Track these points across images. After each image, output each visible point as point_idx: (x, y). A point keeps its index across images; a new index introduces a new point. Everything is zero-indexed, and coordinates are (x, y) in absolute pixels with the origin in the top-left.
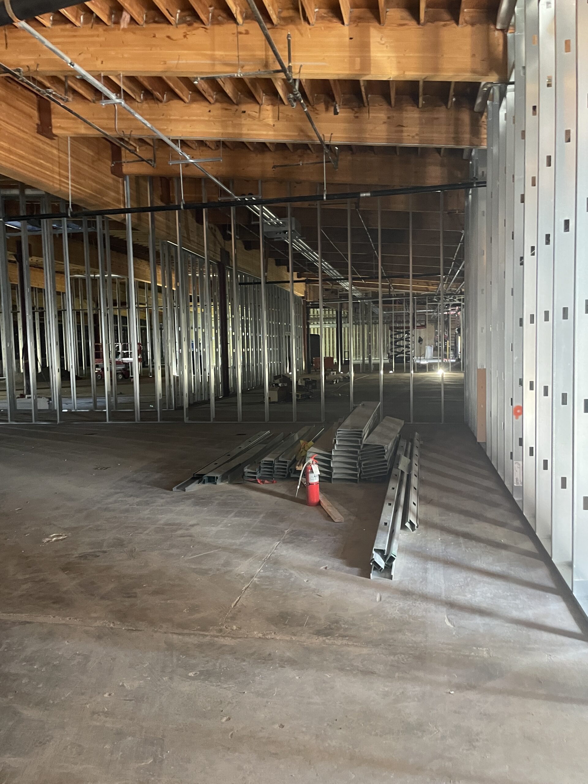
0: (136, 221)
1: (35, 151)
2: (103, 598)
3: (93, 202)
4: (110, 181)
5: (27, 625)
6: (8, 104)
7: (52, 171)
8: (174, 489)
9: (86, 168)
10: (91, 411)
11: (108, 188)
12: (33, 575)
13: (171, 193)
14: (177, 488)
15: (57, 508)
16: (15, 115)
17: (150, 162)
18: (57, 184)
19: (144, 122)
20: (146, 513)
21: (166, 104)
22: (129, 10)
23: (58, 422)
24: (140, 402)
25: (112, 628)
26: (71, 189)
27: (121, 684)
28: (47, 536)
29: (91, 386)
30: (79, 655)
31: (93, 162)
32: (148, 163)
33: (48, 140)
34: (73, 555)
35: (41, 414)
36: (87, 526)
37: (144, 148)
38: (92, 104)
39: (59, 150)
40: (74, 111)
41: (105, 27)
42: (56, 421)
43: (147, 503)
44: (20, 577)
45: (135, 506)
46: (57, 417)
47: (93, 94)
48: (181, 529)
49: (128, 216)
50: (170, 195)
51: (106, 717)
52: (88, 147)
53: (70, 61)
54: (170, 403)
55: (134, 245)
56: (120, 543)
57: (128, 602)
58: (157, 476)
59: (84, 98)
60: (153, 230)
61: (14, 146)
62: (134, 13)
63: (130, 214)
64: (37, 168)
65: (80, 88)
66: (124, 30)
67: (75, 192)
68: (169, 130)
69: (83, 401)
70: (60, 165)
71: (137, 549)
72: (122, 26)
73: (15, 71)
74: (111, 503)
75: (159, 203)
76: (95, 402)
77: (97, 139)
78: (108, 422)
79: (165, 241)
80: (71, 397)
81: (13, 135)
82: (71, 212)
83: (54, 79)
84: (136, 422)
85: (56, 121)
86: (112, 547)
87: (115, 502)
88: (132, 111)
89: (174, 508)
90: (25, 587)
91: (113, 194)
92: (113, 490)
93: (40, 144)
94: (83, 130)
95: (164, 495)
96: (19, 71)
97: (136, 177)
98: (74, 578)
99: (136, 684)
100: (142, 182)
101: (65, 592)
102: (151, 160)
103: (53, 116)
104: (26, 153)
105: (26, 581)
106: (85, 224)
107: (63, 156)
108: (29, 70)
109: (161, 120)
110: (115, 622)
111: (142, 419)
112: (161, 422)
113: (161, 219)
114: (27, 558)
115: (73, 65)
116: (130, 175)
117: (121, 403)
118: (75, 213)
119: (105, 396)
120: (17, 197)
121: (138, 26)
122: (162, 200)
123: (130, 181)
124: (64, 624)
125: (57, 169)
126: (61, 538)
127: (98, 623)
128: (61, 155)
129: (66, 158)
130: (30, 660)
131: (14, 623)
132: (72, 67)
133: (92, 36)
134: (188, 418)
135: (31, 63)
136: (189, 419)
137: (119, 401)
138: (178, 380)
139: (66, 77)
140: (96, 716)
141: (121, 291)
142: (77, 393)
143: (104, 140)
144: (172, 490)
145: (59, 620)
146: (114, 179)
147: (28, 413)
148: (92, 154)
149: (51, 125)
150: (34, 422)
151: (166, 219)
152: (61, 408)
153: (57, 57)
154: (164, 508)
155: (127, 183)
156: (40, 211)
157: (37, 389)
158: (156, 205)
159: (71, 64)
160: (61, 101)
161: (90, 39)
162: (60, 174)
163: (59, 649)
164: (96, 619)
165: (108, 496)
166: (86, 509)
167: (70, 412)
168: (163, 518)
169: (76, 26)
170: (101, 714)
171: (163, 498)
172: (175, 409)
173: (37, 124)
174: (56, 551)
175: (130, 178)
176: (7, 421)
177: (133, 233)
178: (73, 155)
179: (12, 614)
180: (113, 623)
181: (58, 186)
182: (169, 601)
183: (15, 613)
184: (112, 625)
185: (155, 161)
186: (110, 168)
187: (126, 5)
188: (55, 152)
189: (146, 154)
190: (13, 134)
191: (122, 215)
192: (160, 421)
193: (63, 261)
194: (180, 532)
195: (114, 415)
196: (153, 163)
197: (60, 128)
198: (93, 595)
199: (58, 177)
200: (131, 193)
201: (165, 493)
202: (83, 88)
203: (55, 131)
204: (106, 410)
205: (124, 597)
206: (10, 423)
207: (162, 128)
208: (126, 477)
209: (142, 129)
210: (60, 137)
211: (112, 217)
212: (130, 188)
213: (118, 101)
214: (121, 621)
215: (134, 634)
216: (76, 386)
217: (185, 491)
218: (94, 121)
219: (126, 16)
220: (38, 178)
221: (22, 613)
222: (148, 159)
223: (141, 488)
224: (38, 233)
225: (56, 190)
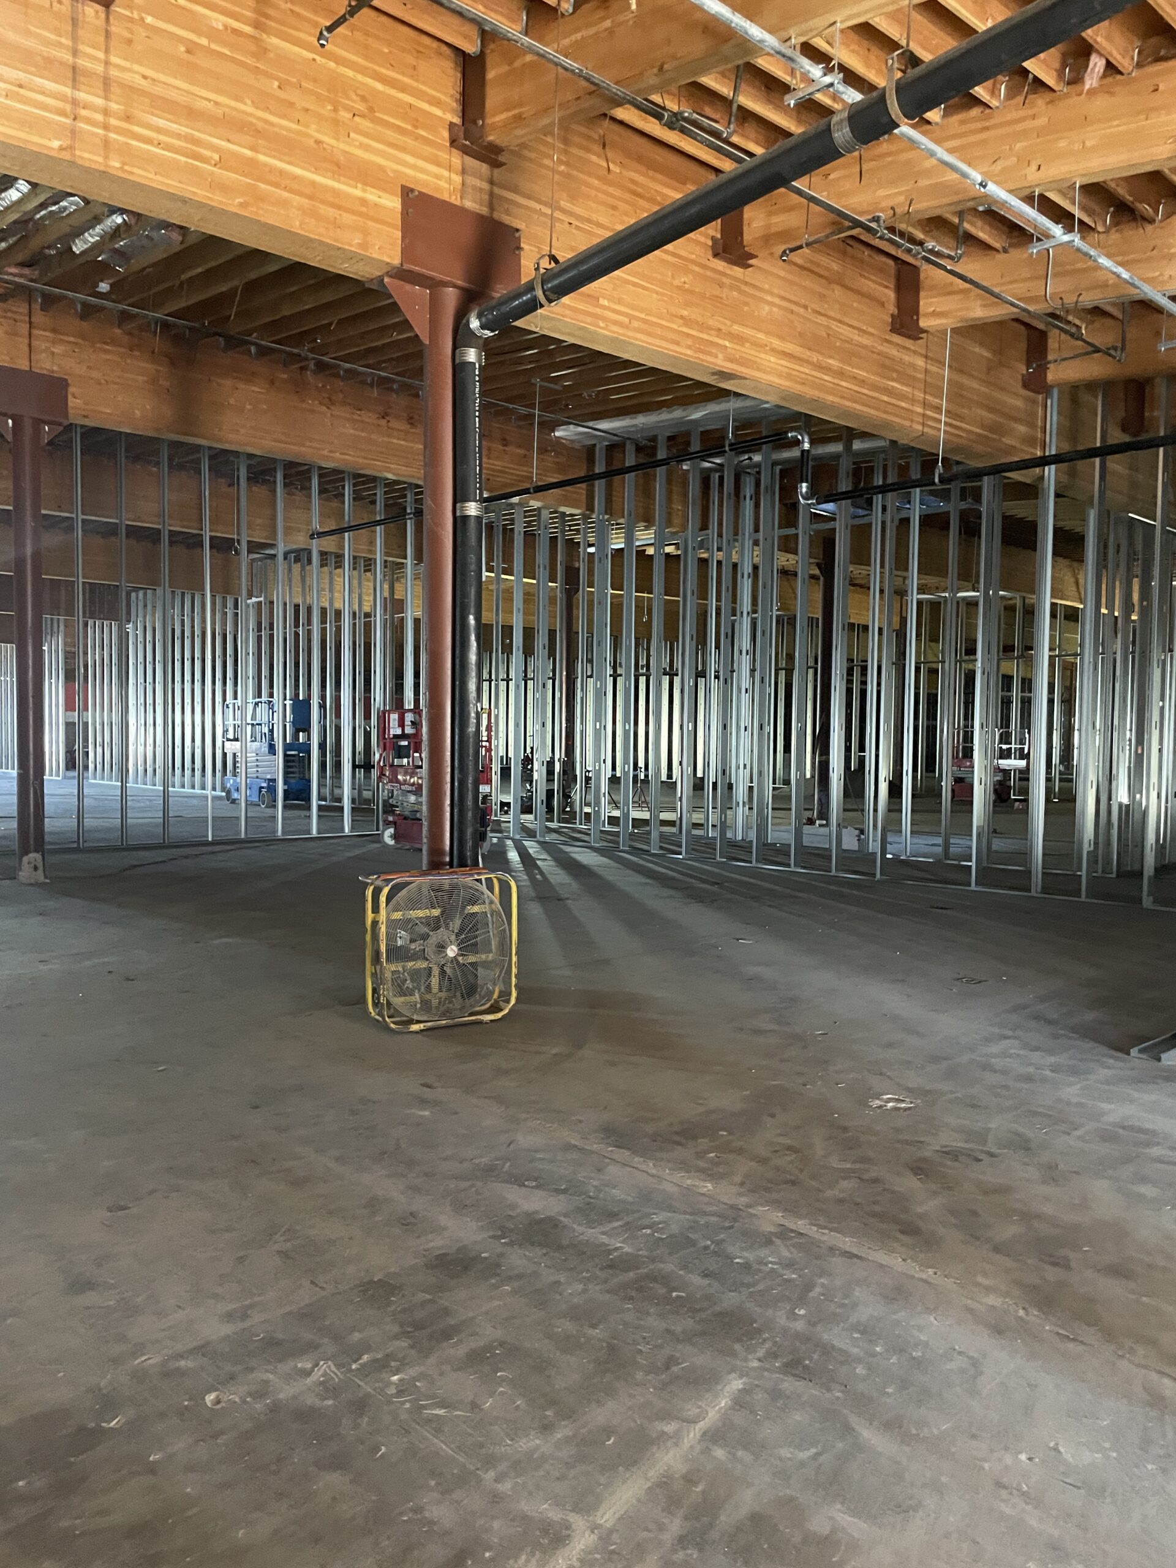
0: (1065, 479)
1: (884, 366)
2: (997, 1249)
3: (979, 448)
4: (1019, 403)
5: (855, 1260)
6: (845, 286)
7: (913, 401)
8: (1134, 1052)
9: (975, 385)
10: (938, 863)
11: (1016, 420)
12: (858, 1166)
13: (1146, 409)
14: (1140, 1051)
15: (890, 1045)
16: (855, 305)
17: (1112, 352)
18: (918, 423)
19: (1115, 270)
20: (1072, 1091)
21: (1163, 224)
22: (1105, 49)
23: (878, 876)
24: (1044, 855)
25: (1021, 1318)
26: (945, 432)
27: (1052, 1444)
28: (877, 1096)
29: (940, 812)
30: (960, 1353)
31: (989, 370)
32: (1110, 355)
33: (909, 343)
34: (929, 1144)
35: (849, 860)
36: (952, 1092)
37: (1097, 325)
38: (1001, 257)
39: (926, 357)
40: (970, 275)
41: (1049, 96)
42: (874, 875)
43: (1074, 1071)
44: (835, 1162)
45: (1048, 1072)
46: (875, 867)
47: (1004, 237)
48: (1158, 1144)
49: (1050, 471)
50: (1143, 413)
51: (1027, 1504)
52: (981, 344)
53: (979, 179)
54: (1108, 861)
55: (1056, 530)
56: (1024, 1145)
57: (1052, 1274)
58: (1090, 1016)
59: (989, 247)
60: (1102, 492)
61: (850, 365)
62: (1115, 53)
63: (1053, 467)
64: (885, 398)
65: (982, 230)
66: (1092, 92)
67: (952, 434)
68: (1166, 277)
69: (922, 841)
70: (927, 388)
71: (1061, 1166)
72: (1087, 86)
73: (870, 221)
74: (996, 1056)
75: (1118, 437)
76: (947, 845)
77: (1000, 324)
78: (973, 887)
79: (1123, 514)
80: (901, 832)
81: (847, 342)
82: (940, 475)
83: (936, 223)
84: (1033, 893)
85: (927, 303)
86: (1005, 1147)
87: (1005, 1054)
88: (1092, 252)
89: (1136, 1095)
90: (845, 1184)
91: (1022, 429)
92: (997, 1030)
93: (894, 352)
94: (979, 311)
95: (1111, 1061)
96: (876, 219)
97: (1073, 387)
98: (935, 1193)
99: (1087, 1457)
100: (1085, 397)
101: (920, 1216)
102: (1115, 348)
103: (922, 294)
104: (867, 372)
105: (846, 1175)
106: (955, 495)
107: (933, 368)
108: (894, 214)
109: (1149, 259)
110: (1030, 1310)
111: (1045, 890)
112: (1088, 900)
113: (1118, 468)
114: (845, 1129)
115: (984, 187)
116: (1059, 385)
117: (996, 852)
118: (946, 476)
119: (971, 835)
120: (837, 457)
121: (1119, 77)
122: (1124, 429)
123: (1059, 399)
124: (922, 1280)
125: (920, 395)
126: (903, 1105)
127: (993, 1300)
128: (929, 367)
129: (940, 371)
130: (865, 1330)
131: (832, 1249)
132: (982, 189)
133: (1023, 119)
134: (1151, 898)
135: (899, 201)
136: (1154, 902)
137: (994, 847)
138: (1127, 812)
139: (961, 214)
140: (1004, 1493)
141: (1006, 624)
142: (912, 824)
143: (1015, 324)
144: (1128, 1054)
145: (913, 1269)
146: (1026, 399)
147: (825, 855)
148: (986, 354)
149: (917, 313)
150: (833, 873)
151: (1130, 469)
152: (884, 851)
153: (956, 176)
154: (1111, 1087)
155: (1052, 404)
156: (872, 478)
157: (845, 810)
158: (1111, 441)
159: (981, 184)
160: (948, 261)
161: (1019, 127)
162: (925, 404)
163: (920, 1329)
164: (988, 1290)
165: (988, 1040)
166: (946, 1059)
167: (896, 860)
168: (1115, 1112)
169: (990, 108)
170: (1015, 1492)
171: (1109, 1068)
172: (1118, 876)
173: (892, 316)
174: (898, 1130)
175: (1060, 392)
176: (789, 866)
177: (1055, 503)
178: (954, 364)
179: (826, 1231)
180: (1024, 1308)
181: (920, 428)
182: (1144, 1299)
183: (831, 1230)
184: (1021, 1313)
185: (1123, 349)
186: (1020, 377)
187: (1099, 39)
188: (920, 362)
189: (1103, 337)
190: (849, 341)
191: (1037, 470)
192: (1087, 897)
193: (906, 569)
194: (1156, 1151)
195: (986, 875)
196: (1119, 352)
197: (934, 314)
198: (978, 1238)
199: (920, 410)
200: (1058, 423)
201: (1112, 1057)
202: (987, 228)
203: (923, 323)
204: (973, 864)
205: (1042, 1260)
206: (793, 869)
207: (1150, 275)
208: (1024, 1007)
209: (1105, 285)
210: (932, 334)
211: (1015, 476)
212: (1059, 413)
213: (1066, 238)
214: (1040, 1310)
215: (1071, 1346)
216: (912, 811)
217: (1159, 1060)
218: (1004, 288)
219: (1096, 64)
220: (885, 416)
221: (844, 1235)
222: (1110, 346)
223: (1056, 1037)
224: (865, 521)
225: (916, 435)
